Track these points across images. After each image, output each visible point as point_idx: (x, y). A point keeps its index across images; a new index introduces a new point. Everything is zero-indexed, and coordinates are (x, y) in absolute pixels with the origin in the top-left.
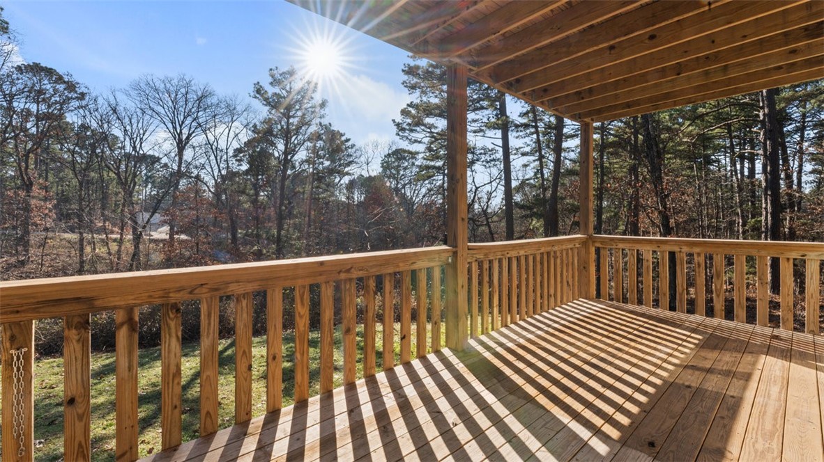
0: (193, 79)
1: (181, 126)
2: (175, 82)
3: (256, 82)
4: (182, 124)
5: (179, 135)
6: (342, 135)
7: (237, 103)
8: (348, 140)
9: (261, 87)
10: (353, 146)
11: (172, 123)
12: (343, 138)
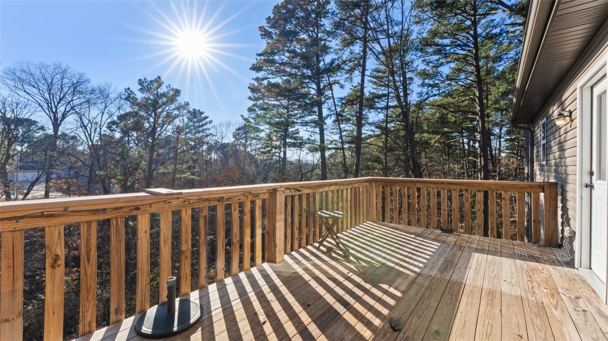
0: (69, 68)
1: (56, 107)
2: (51, 70)
3: (126, 88)
4: (58, 104)
5: (54, 114)
6: (201, 113)
7: (110, 92)
8: (206, 118)
9: (131, 91)
10: (211, 122)
11: (48, 104)
12: (203, 116)
